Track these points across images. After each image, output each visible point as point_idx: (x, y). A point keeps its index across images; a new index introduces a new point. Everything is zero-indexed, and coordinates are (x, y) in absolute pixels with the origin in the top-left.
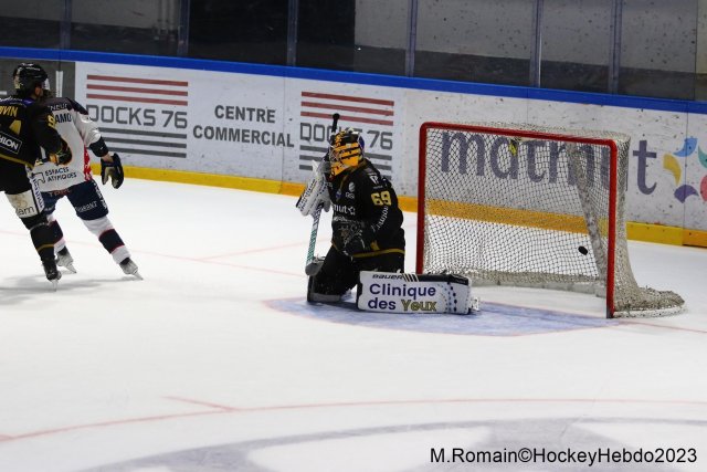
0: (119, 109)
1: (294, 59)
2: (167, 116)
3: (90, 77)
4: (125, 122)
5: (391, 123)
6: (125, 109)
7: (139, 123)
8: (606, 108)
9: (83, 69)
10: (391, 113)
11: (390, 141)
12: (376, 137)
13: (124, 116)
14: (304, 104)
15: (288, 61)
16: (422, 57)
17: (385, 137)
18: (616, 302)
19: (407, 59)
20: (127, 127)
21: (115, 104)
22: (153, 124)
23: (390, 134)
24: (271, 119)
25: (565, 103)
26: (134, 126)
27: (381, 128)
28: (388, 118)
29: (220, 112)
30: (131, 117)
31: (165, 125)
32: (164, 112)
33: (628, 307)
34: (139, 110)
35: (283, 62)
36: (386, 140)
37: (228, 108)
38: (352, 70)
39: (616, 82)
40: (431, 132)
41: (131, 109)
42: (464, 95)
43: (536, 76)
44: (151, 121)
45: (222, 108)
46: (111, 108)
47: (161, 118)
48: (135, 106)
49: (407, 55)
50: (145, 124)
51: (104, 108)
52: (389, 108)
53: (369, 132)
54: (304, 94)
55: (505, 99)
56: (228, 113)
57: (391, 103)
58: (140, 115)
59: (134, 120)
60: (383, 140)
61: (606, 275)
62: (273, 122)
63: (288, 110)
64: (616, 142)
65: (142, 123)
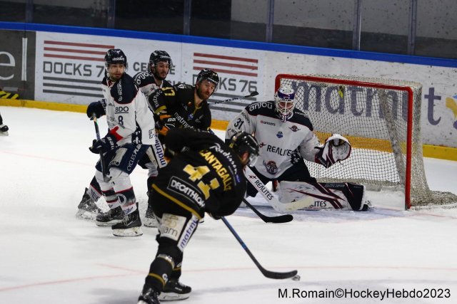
0: (66, 64)
1: (189, 31)
2: (100, 69)
3: (46, 42)
4: (71, 74)
5: (256, 75)
6: (71, 64)
7: (80, 74)
8: (407, 65)
9: (41, 36)
10: (256, 68)
11: (255, 87)
12: (246, 85)
13: (70, 69)
14: (195, 61)
15: (184, 31)
16: (278, 29)
17: (252, 84)
18: (412, 199)
19: (267, 30)
20: (72, 77)
21: (64, 61)
22: (90, 75)
23: (256, 83)
24: (172, 72)
25: (377, 62)
26: (77, 76)
27: (249, 79)
28: (254, 72)
29: (137, 67)
30: (75, 70)
31: (99, 76)
32: (98, 67)
33: (420, 203)
34: (80, 65)
35: (181, 32)
36: (253, 87)
37: (142, 64)
38: (229, 38)
39: (413, 47)
40: (283, 81)
41: (75, 65)
42: (307, 56)
43: (357, 42)
44: (88, 73)
45: (138, 64)
46: (61, 64)
47: (95, 71)
48: (77, 62)
49: (267, 28)
50: (85, 75)
51: (56, 63)
52: (255, 65)
53: (241, 81)
54: (196, 55)
55: (335, 58)
56: (142, 67)
57: (256, 61)
58: (81, 69)
59: (77, 72)
60: (250, 87)
61: (405, 180)
62: (174, 74)
63: (184, 65)
64: (412, 89)
65: (82, 74)
